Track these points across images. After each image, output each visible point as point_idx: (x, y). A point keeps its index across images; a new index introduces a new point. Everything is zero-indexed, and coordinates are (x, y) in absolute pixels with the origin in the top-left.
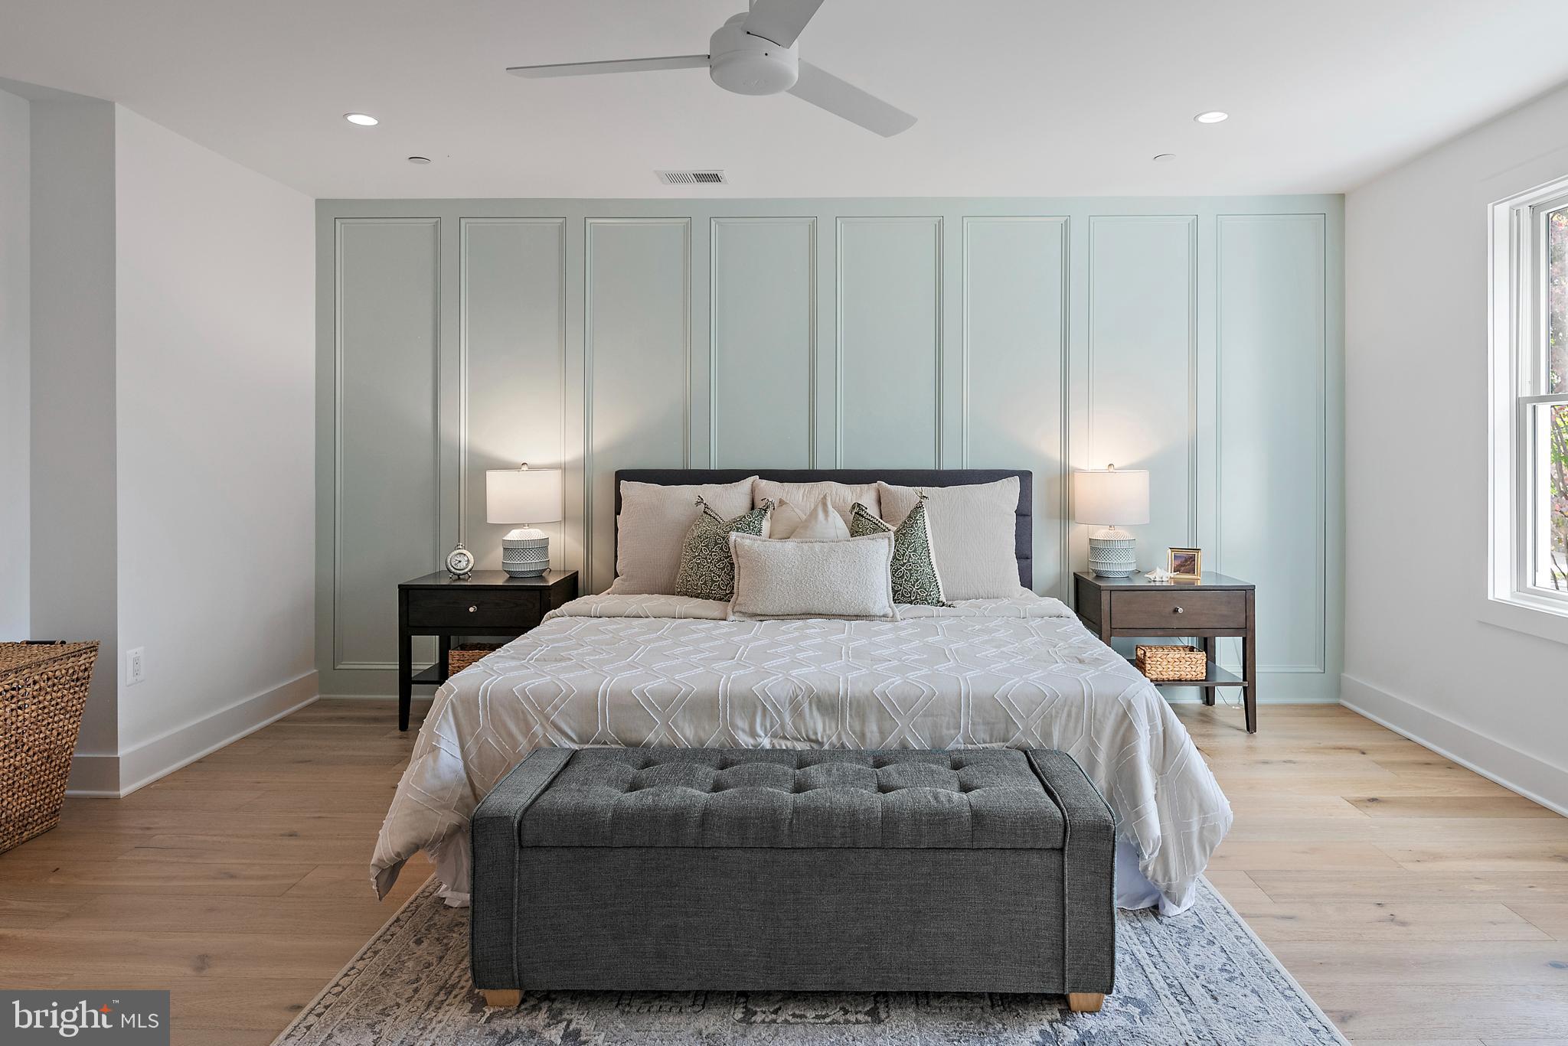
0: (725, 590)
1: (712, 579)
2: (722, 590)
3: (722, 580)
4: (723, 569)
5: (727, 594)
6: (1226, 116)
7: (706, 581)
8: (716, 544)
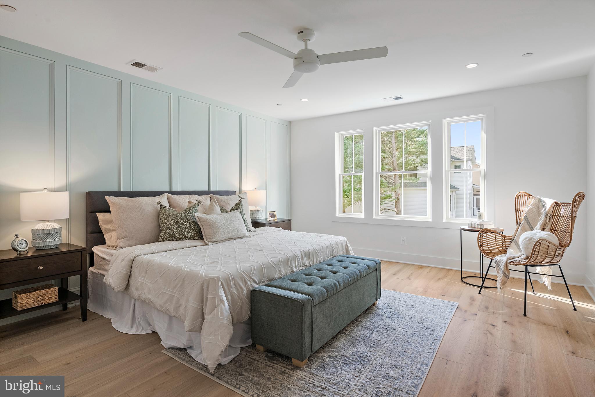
0: (194, 235)
1: (188, 232)
2: (193, 235)
3: (192, 232)
4: (191, 228)
5: (195, 237)
6: (308, 100)
7: (185, 233)
8: (171, 220)
